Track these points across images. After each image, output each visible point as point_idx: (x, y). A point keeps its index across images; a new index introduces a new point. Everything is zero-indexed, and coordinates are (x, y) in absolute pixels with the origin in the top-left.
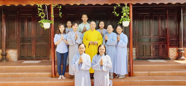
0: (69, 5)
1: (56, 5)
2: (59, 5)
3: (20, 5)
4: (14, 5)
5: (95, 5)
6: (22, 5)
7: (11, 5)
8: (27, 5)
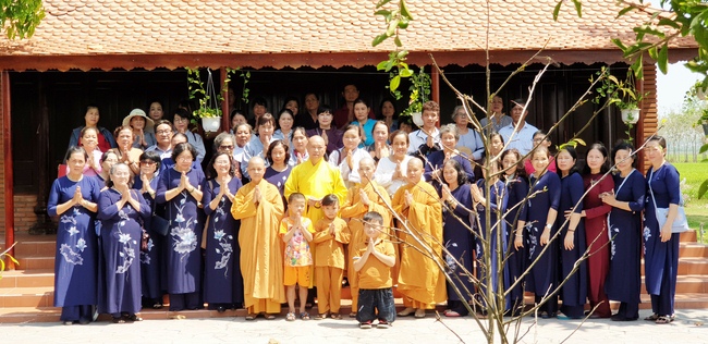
0: (271, 68)
1: (238, 69)
2: (244, 68)
3: (139, 68)
4: (122, 69)
5: (340, 69)
6: (143, 69)
7: (114, 69)
8: (157, 68)
